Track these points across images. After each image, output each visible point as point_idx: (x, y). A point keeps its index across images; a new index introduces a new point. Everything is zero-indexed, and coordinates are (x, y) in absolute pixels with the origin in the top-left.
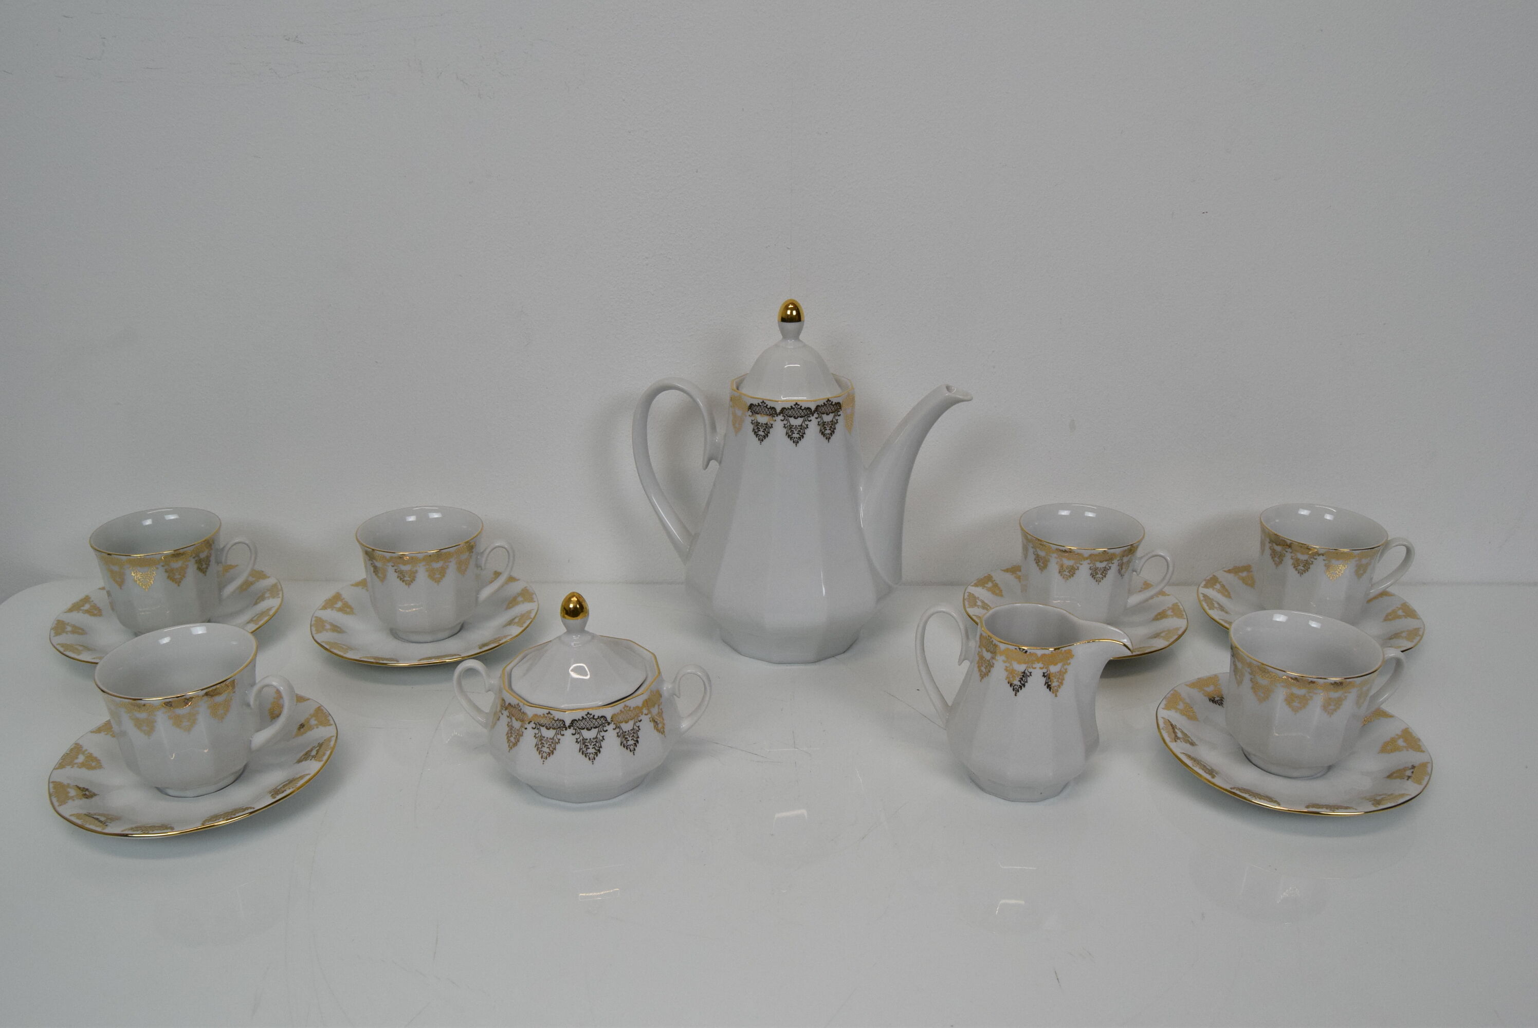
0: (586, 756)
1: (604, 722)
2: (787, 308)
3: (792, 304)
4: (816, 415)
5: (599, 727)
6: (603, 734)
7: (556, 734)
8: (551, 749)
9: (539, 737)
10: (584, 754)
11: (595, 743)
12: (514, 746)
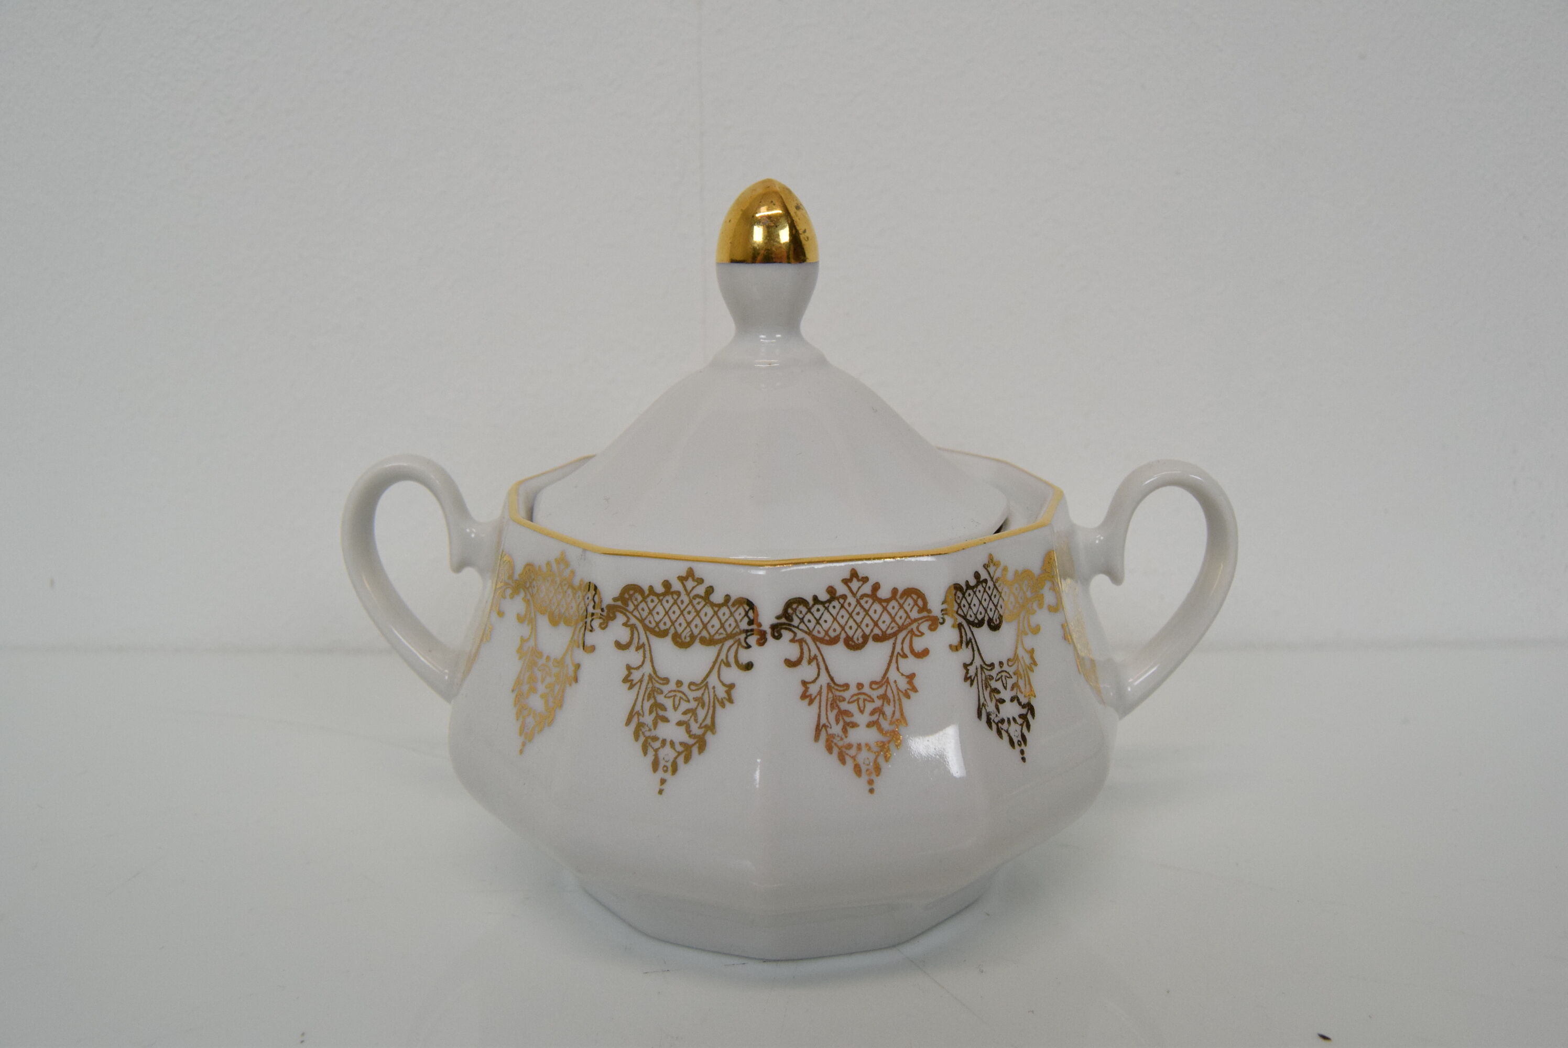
0: (842, 760)
1: (914, 614)
5: (895, 635)
6: (909, 665)
7: (718, 664)
8: (695, 728)
9: (646, 679)
10: (836, 750)
11: (878, 703)
12: (541, 730)
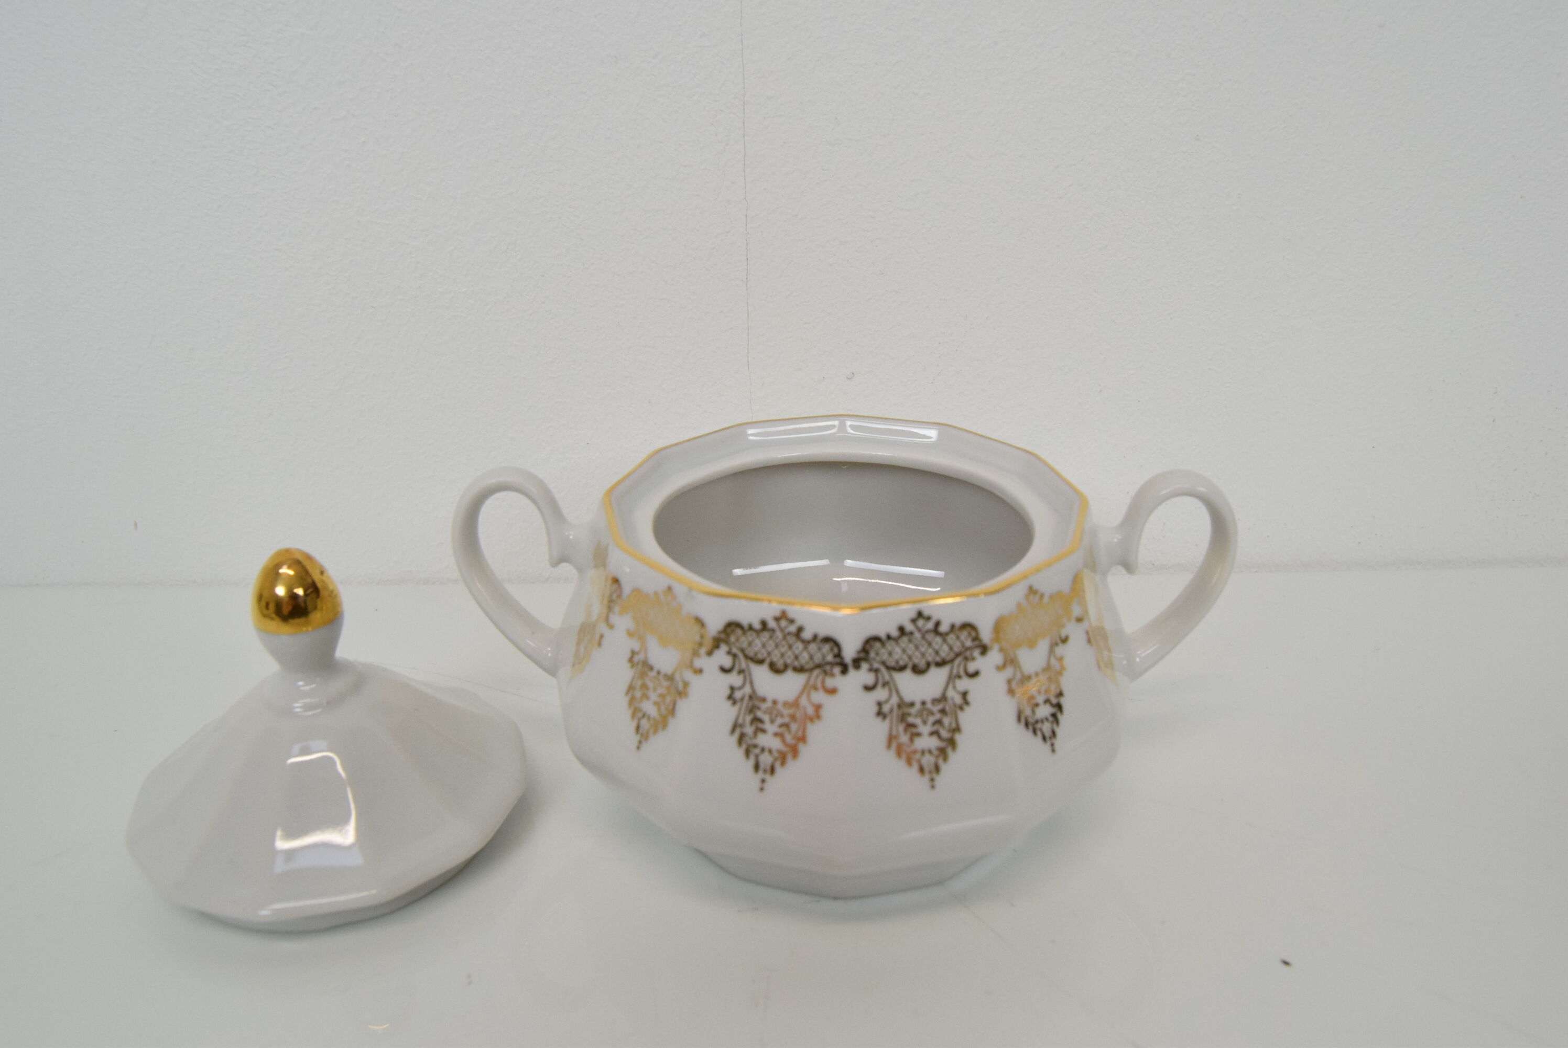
0: (909, 763)
1: (969, 643)
5: (952, 661)
6: (964, 684)
7: (808, 688)
8: (789, 739)
9: (747, 698)
10: (904, 756)
11: (938, 716)
12: (655, 732)
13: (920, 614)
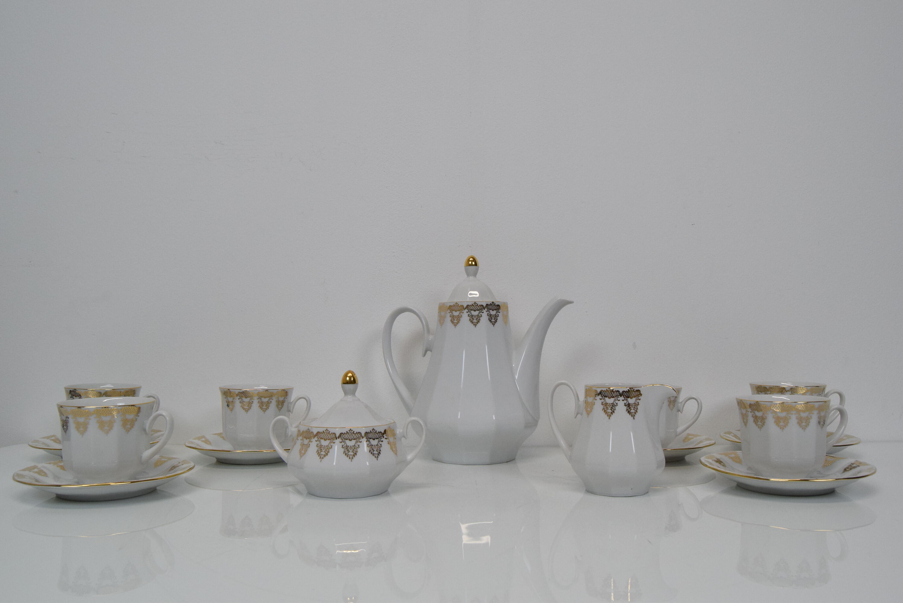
0: (347, 456)
2: (469, 260)
3: (472, 258)
4: (486, 309)
5: (356, 439)
6: (359, 443)
7: (330, 443)
8: (326, 452)
9: (320, 445)
11: (354, 448)
12: (303, 456)
13: (350, 430)
